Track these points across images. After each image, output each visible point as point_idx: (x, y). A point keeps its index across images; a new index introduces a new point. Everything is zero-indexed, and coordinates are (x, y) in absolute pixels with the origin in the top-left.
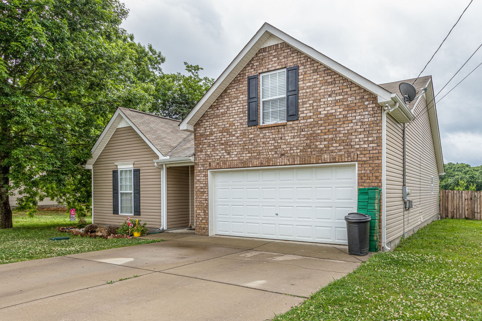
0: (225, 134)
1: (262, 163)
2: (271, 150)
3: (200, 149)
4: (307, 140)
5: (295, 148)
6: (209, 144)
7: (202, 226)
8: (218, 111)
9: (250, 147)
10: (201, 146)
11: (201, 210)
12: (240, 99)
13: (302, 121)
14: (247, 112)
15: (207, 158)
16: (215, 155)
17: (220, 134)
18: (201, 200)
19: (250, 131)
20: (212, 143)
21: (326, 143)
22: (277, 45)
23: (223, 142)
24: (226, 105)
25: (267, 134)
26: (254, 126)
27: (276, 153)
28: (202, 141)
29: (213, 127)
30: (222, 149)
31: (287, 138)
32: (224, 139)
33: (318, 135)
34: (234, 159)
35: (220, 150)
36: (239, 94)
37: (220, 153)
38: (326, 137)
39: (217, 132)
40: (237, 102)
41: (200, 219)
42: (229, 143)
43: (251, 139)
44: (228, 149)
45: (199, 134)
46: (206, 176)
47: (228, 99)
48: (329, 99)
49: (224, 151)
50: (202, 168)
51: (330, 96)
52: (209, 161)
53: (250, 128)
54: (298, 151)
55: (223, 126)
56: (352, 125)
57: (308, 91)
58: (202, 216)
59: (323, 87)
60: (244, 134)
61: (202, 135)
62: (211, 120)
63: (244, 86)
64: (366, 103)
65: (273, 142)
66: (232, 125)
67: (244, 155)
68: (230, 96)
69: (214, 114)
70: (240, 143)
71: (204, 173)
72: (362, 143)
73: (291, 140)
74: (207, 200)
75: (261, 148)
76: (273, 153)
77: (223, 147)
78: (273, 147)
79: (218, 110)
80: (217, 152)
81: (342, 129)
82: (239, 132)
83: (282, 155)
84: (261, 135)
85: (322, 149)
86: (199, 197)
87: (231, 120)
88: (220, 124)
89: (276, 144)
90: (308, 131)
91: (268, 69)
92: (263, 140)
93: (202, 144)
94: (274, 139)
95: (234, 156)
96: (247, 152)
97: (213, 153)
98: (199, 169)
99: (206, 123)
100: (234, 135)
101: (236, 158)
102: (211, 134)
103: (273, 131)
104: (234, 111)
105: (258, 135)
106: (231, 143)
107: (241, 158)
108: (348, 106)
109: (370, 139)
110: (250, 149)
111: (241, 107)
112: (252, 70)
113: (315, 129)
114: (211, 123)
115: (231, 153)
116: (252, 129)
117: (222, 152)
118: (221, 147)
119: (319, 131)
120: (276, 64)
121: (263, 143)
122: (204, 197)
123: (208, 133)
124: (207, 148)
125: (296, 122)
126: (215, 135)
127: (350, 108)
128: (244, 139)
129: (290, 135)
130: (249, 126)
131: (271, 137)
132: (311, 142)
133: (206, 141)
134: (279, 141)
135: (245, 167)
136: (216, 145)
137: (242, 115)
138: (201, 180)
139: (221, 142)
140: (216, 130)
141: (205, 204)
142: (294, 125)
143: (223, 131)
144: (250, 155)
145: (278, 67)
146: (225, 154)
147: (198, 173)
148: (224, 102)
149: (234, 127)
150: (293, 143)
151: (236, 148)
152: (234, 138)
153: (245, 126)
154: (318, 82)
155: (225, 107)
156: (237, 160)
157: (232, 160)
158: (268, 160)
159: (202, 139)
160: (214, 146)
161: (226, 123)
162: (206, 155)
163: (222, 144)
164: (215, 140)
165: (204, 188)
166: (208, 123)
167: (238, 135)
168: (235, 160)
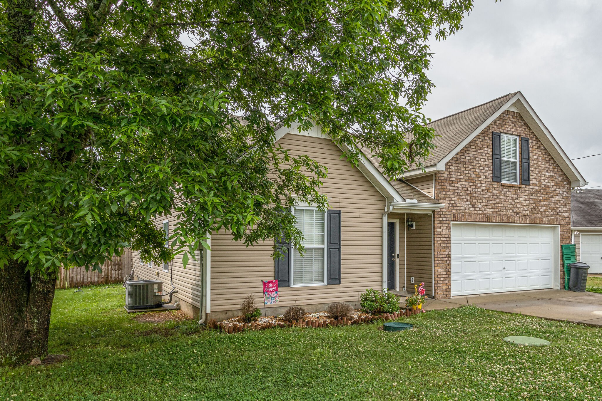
0: (471, 184)
1: (503, 220)
2: (510, 208)
3: (442, 196)
4: (534, 203)
5: (526, 209)
6: (454, 192)
7: (444, 288)
8: (464, 157)
9: (493, 202)
10: (444, 193)
11: (443, 269)
12: (486, 152)
13: (531, 187)
14: (492, 167)
15: (450, 208)
16: (460, 205)
17: (466, 183)
18: (443, 256)
19: (494, 186)
20: (457, 191)
21: (544, 208)
22: (514, 112)
23: (469, 192)
24: (473, 153)
25: (507, 193)
26: (497, 182)
27: (513, 212)
28: (445, 187)
29: (459, 174)
30: (468, 200)
31: (521, 199)
32: (469, 189)
33: (540, 201)
34: (478, 212)
35: (465, 200)
36: (485, 146)
37: (465, 204)
38: (545, 203)
39: (463, 180)
40: (482, 153)
41: (442, 279)
42: (474, 195)
43: (494, 195)
44: (474, 201)
45: (442, 178)
46: (448, 228)
47: (474, 147)
48: (547, 174)
49: (469, 203)
50: (444, 219)
51: (547, 171)
52: (453, 211)
53: (494, 183)
54: (528, 212)
55: (470, 175)
56: (558, 197)
57: (535, 162)
58: (444, 276)
59: (543, 163)
60: (488, 189)
61: (447, 180)
62: (457, 165)
63: (488, 139)
64: (565, 183)
65: (511, 201)
66: (478, 176)
67: (488, 210)
68: (476, 145)
69: (460, 158)
70: (484, 196)
71: (447, 225)
72: (562, 211)
73: (524, 202)
74: (449, 256)
75: (502, 205)
76: (511, 211)
77: (469, 198)
78: (511, 206)
79: (463, 155)
80: (462, 203)
81: (553, 199)
82: (484, 185)
83: (518, 214)
84: (503, 192)
85: (542, 212)
86: (441, 253)
87: (477, 170)
88: (467, 172)
89: (514, 203)
90: (535, 196)
91: (508, 131)
92: (504, 198)
93: (446, 190)
94: (512, 198)
95: (478, 209)
96: (490, 207)
97: (457, 202)
98: (441, 219)
99: (451, 167)
100: (479, 188)
101: (481, 212)
102: (457, 181)
103: (512, 190)
104: (480, 162)
105: (500, 192)
106: (477, 195)
107: (485, 212)
108: (556, 182)
109: (566, 209)
110: (493, 205)
111: (487, 160)
112: (495, 127)
113: (539, 195)
114: (456, 168)
115: (476, 206)
116: (495, 185)
117: (467, 203)
118: (467, 197)
119: (541, 198)
120: (513, 130)
121: (504, 200)
122: (447, 253)
123: (454, 179)
124: (451, 196)
125: (528, 187)
126: (461, 183)
127: (557, 184)
128: (489, 194)
129: (523, 197)
130: (493, 181)
131: (510, 195)
132: (536, 206)
133: (450, 188)
134: (516, 201)
135: (489, 222)
136: (461, 194)
137: (487, 169)
138: (444, 233)
139: (467, 192)
140: (462, 177)
141: (448, 262)
142: (526, 189)
143: (470, 181)
144: (492, 210)
145: (515, 133)
146: (470, 206)
147: (439, 225)
148: (471, 149)
149: (480, 179)
150: (525, 204)
151: (481, 201)
152: (479, 190)
153: (489, 180)
154: (541, 158)
155: (471, 155)
156: (481, 214)
157: (477, 213)
158: (508, 217)
159: (446, 185)
160: (459, 195)
161: (472, 173)
162: (450, 204)
163: (468, 195)
164: (460, 189)
165: (446, 242)
166: (453, 168)
167: (484, 188)
168: (479, 214)
